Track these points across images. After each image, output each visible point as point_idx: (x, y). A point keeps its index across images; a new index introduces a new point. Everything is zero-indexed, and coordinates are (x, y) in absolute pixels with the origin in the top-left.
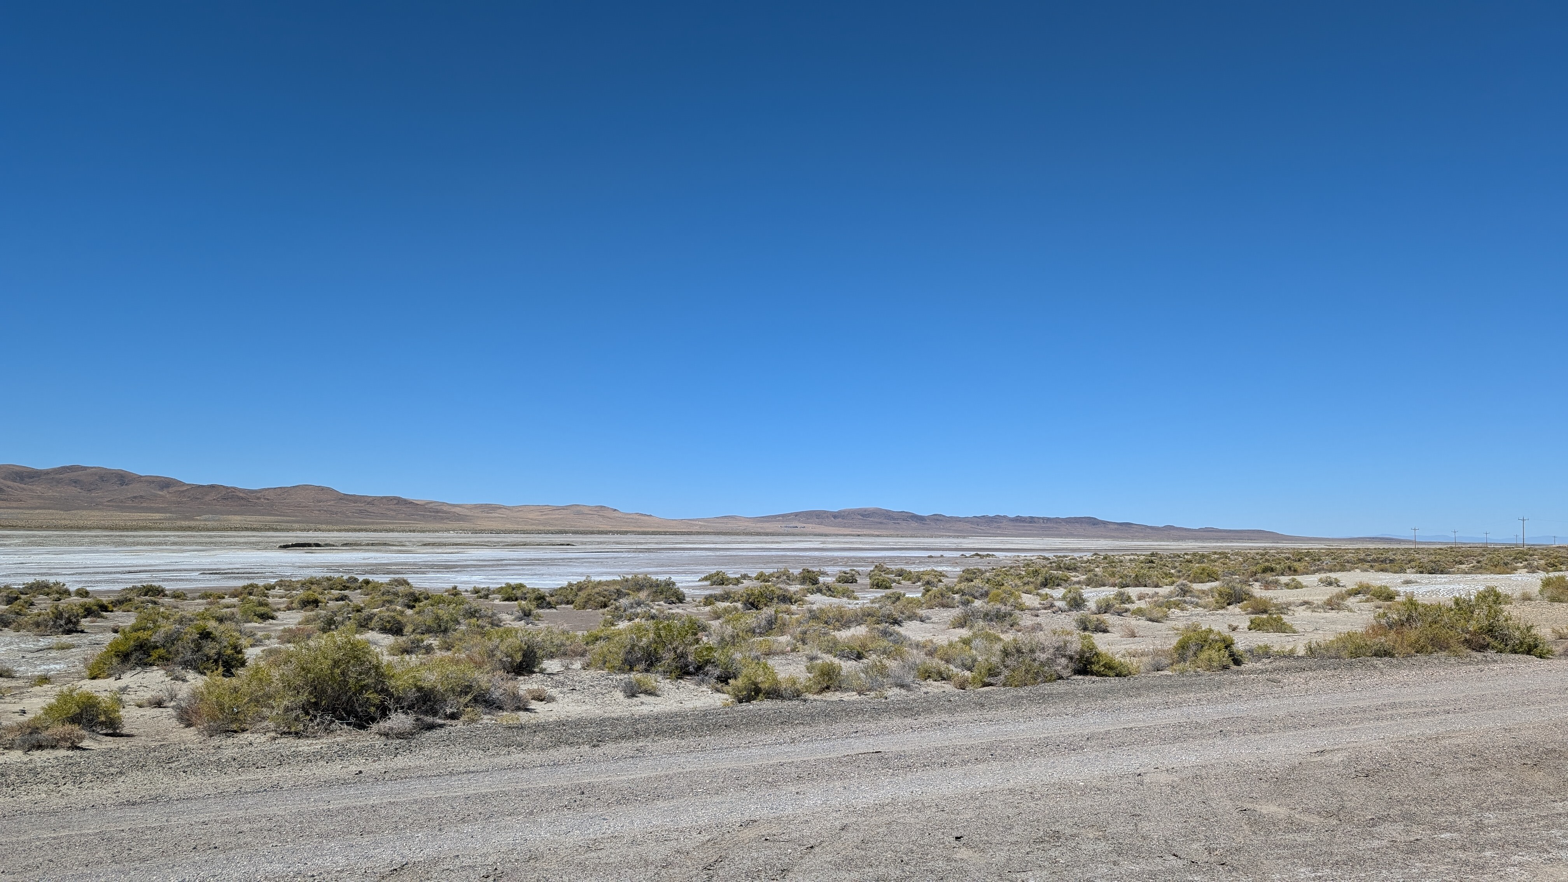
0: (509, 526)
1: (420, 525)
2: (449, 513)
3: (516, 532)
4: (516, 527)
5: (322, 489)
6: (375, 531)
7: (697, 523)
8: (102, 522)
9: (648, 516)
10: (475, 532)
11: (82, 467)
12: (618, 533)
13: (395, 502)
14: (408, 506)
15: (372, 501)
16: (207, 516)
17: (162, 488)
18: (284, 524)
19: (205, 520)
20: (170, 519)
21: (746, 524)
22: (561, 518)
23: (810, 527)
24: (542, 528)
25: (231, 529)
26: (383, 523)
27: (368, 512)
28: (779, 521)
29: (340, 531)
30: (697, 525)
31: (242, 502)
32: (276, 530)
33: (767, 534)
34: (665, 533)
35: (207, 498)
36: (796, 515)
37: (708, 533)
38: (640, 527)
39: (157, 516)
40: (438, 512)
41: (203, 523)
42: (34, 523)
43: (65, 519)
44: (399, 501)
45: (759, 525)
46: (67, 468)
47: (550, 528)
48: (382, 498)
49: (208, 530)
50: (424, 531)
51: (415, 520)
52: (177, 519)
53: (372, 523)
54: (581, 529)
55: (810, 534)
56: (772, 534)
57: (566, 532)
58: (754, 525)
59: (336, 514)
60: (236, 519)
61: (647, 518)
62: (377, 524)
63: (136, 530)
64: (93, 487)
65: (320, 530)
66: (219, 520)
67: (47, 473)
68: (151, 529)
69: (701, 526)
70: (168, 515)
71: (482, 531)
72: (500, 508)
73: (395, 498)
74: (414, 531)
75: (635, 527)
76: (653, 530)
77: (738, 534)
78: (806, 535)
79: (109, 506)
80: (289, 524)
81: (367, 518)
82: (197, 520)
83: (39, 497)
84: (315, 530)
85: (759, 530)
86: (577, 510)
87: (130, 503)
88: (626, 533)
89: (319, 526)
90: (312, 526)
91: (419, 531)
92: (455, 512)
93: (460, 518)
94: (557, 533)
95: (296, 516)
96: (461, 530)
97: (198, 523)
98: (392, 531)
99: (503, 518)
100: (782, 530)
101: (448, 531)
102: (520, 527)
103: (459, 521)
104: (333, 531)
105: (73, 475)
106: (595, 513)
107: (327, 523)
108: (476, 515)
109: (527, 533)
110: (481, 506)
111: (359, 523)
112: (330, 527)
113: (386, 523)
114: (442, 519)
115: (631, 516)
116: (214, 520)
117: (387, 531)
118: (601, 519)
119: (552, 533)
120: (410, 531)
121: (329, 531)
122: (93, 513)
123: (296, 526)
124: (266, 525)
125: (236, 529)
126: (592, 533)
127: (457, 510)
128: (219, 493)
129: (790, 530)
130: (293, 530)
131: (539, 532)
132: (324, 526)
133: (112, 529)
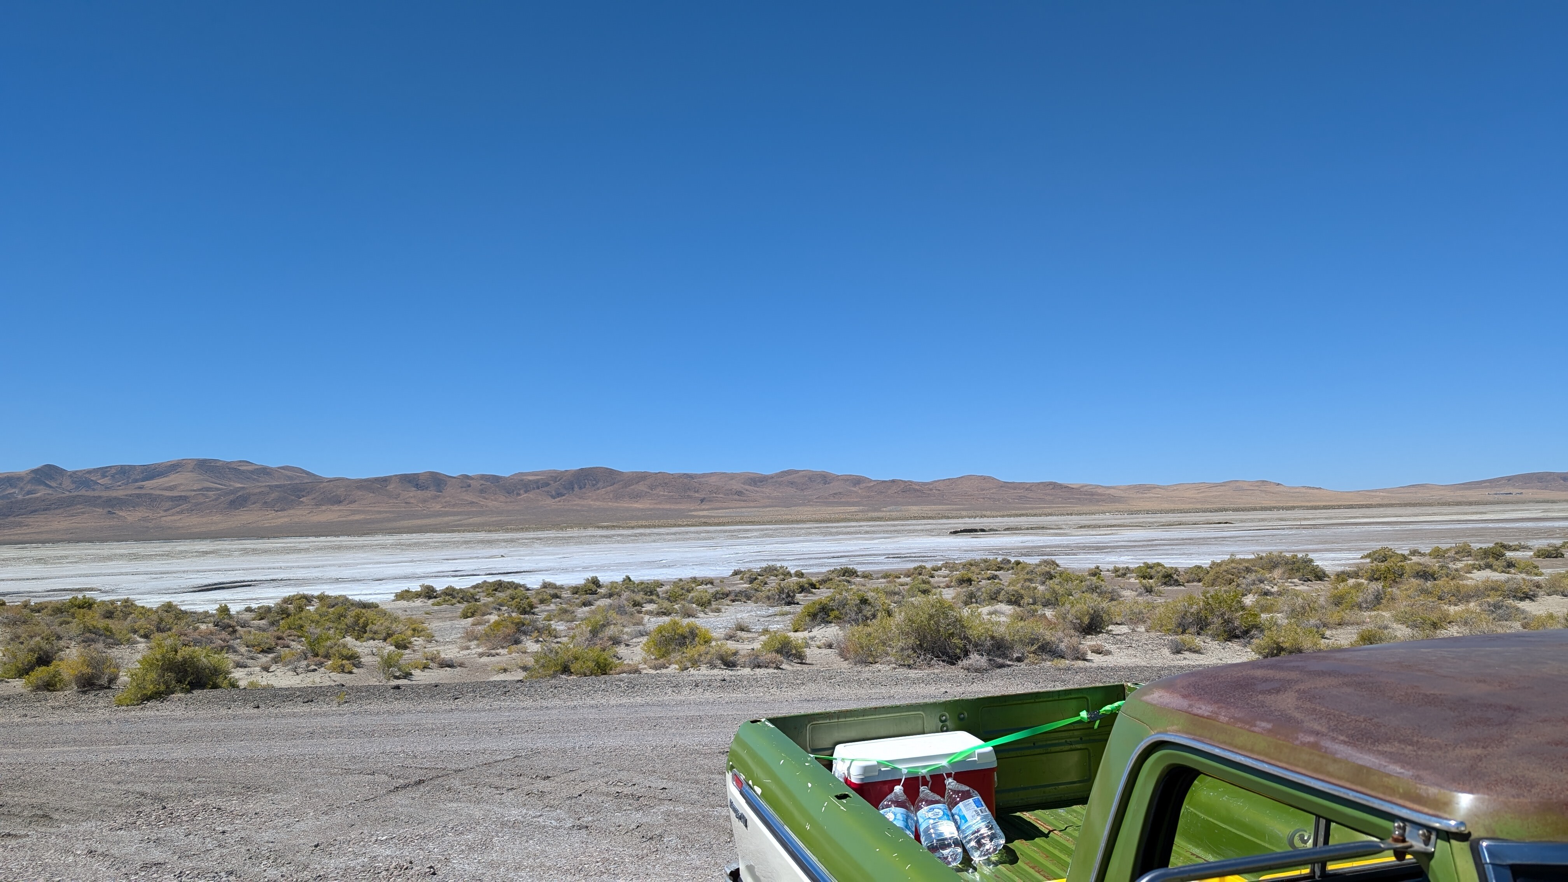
0: (1166, 506)
1: (1077, 508)
2: (1104, 495)
3: (1173, 511)
4: (1172, 506)
5: (984, 478)
6: (1035, 515)
7: (1378, 494)
8: (814, 516)
9: (1317, 489)
10: (1131, 513)
11: (795, 471)
12: (1283, 508)
13: (1051, 487)
14: (1064, 490)
15: (1029, 487)
16: (891, 508)
17: (855, 485)
18: (955, 512)
19: (890, 511)
20: (862, 511)
21: (1442, 492)
22: (1219, 496)
23: (1529, 493)
24: (1199, 506)
25: (911, 518)
26: (1041, 508)
27: (1027, 497)
28: (1486, 487)
29: (1003, 516)
30: (1378, 496)
31: (919, 494)
32: (948, 518)
33: (1470, 504)
34: (1339, 507)
35: (890, 492)
36: (1509, 479)
37: (1392, 505)
38: (1308, 501)
39: (853, 509)
40: (1092, 494)
41: (888, 514)
42: (766, 519)
43: (787, 515)
44: (1054, 486)
45: (1459, 493)
46: (785, 472)
47: (1208, 506)
48: (1039, 484)
49: (893, 520)
50: (1080, 514)
51: (1071, 503)
52: (868, 511)
53: (1032, 508)
54: (1241, 506)
55: (1530, 502)
56: (1477, 503)
57: (1226, 510)
58: (1452, 494)
59: (999, 501)
60: (914, 509)
61: (1316, 491)
62: (1037, 508)
63: (838, 521)
64: (805, 487)
65: (985, 516)
66: (901, 511)
67: (772, 477)
68: (849, 520)
69: (1383, 498)
70: (861, 508)
71: (1138, 512)
72: (1155, 488)
73: (1051, 483)
74: (1071, 514)
75: (1302, 501)
76: (1324, 504)
77: (1430, 505)
78: (1524, 502)
79: (817, 502)
80: (958, 512)
81: (1027, 504)
82: (884, 511)
83: (768, 497)
84: (981, 517)
85: (1460, 499)
86: (1236, 486)
87: (831, 499)
88: (1293, 508)
89: (984, 513)
90: (979, 513)
91: (1076, 514)
92: (1109, 494)
93: (1114, 499)
94: (1216, 511)
95: (963, 504)
96: (1117, 511)
97: (884, 513)
98: (1051, 515)
99: (1158, 497)
100: (1490, 498)
101: (1104, 513)
102: (1176, 507)
103: (1114, 502)
104: (996, 517)
105: (790, 478)
106: (1256, 488)
107: (991, 510)
108: (1131, 495)
109: (1185, 512)
110: (1135, 486)
111: (1019, 509)
112: (994, 513)
113: (1045, 508)
114: (1098, 501)
115: (1298, 490)
116: (897, 511)
117: (1046, 515)
118: (1264, 495)
119: (1211, 511)
120: (1068, 514)
121: (994, 517)
122: (806, 509)
123: (964, 513)
124: (939, 514)
125: (915, 518)
126: (1255, 509)
127: (1111, 491)
128: (899, 487)
129: (1502, 497)
130: (962, 517)
131: (1197, 511)
132: (988, 513)
133: (820, 521)
